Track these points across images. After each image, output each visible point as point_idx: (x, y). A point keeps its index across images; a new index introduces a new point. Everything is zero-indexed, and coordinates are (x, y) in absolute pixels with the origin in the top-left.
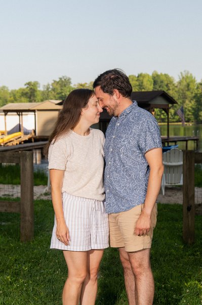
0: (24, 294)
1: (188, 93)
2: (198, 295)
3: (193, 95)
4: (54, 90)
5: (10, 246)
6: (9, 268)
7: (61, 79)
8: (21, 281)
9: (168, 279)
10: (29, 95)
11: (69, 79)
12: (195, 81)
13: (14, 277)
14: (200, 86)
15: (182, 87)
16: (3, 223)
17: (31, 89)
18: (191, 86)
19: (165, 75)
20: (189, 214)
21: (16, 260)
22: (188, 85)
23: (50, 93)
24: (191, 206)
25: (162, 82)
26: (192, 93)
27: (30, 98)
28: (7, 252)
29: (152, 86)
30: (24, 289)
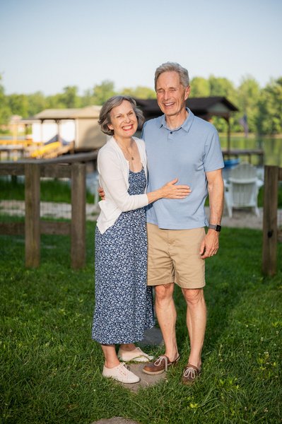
0: (83, 331)
1: (251, 101)
3: (256, 102)
5: (60, 274)
6: (62, 299)
7: (103, 83)
8: (78, 315)
9: (251, 317)
12: (258, 86)
13: (69, 310)
14: (264, 91)
15: (243, 93)
16: (49, 247)
17: (69, 94)
18: (254, 92)
19: (224, 79)
20: (270, 240)
21: (69, 291)
22: (250, 91)
23: (91, 99)
24: (272, 231)
25: (220, 86)
26: (255, 99)
27: (68, 103)
28: (57, 280)
30: (83, 325)
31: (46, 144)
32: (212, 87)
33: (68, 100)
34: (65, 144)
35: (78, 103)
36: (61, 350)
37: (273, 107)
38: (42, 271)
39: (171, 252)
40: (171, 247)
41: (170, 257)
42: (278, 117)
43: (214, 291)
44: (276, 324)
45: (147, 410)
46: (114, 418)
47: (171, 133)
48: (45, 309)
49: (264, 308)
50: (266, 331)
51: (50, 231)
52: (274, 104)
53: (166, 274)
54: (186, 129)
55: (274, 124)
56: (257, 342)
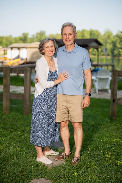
1: (109, 41)
2: (120, 146)
3: (112, 41)
4: (37, 37)
5: (18, 117)
6: (19, 128)
8: (26, 135)
9: (104, 137)
13: (22, 133)
14: (115, 37)
15: (105, 37)
16: (14, 106)
17: (25, 36)
19: (97, 31)
20: (114, 103)
21: (22, 124)
22: (109, 36)
23: (35, 39)
24: (115, 99)
25: (94, 34)
28: (17, 120)
30: (28, 139)
31: (13, 59)
32: (91, 34)
33: (24, 39)
34: (22, 60)
35: (29, 41)
36: (18, 150)
37: (119, 44)
38: (10, 116)
39: (68, 106)
40: (68, 104)
41: (67, 109)
43: (88, 126)
44: (115, 140)
45: (56, 175)
46: (41, 179)
47: (68, 53)
48: (11, 132)
49: (110, 134)
50: (110, 143)
51: (14, 98)
52: (120, 43)
53: (65, 116)
54: (75, 51)
55: (119, 52)
56: (105, 148)
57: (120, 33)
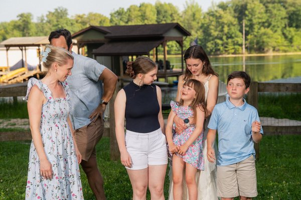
1: (194, 24)
3: (200, 25)
4: (49, 22)
7: (56, 10)
10: (21, 28)
11: (66, 10)
12: (201, 11)
14: (206, 15)
15: (187, 17)
17: (24, 21)
18: (197, 16)
19: (169, 4)
22: (194, 15)
23: (45, 26)
25: (166, 12)
26: (198, 23)
27: (23, 31)
29: (156, 16)
32: (159, 13)
42: (221, 39)
52: (216, 27)
57: (216, 8)
